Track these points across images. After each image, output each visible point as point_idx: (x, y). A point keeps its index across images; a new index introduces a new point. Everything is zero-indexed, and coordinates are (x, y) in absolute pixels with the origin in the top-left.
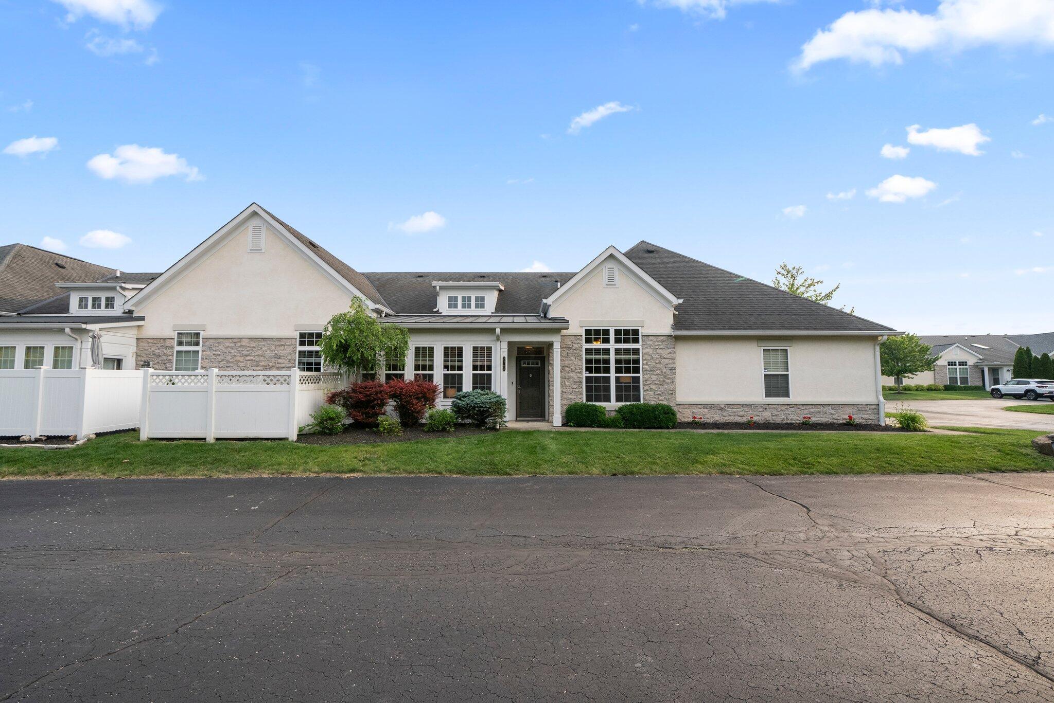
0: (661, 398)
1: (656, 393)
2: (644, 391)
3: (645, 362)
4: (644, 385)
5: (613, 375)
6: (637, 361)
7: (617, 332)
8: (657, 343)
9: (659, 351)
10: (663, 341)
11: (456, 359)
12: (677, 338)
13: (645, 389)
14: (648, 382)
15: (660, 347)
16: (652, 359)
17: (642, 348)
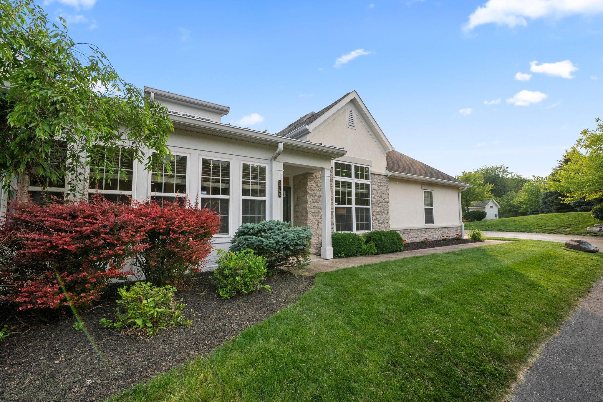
0: (382, 226)
1: (380, 222)
2: (373, 220)
3: (373, 196)
4: (373, 215)
5: (354, 206)
6: (368, 195)
7: (356, 168)
8: (379, 181)
9: (381, 188)
10: (382, 180)
11: (220, 178)
12: (391, 179)
13: (374, 219)
14: (375, 213)
15: (381, 184)
16: (377, 193)
17: (371, 184)
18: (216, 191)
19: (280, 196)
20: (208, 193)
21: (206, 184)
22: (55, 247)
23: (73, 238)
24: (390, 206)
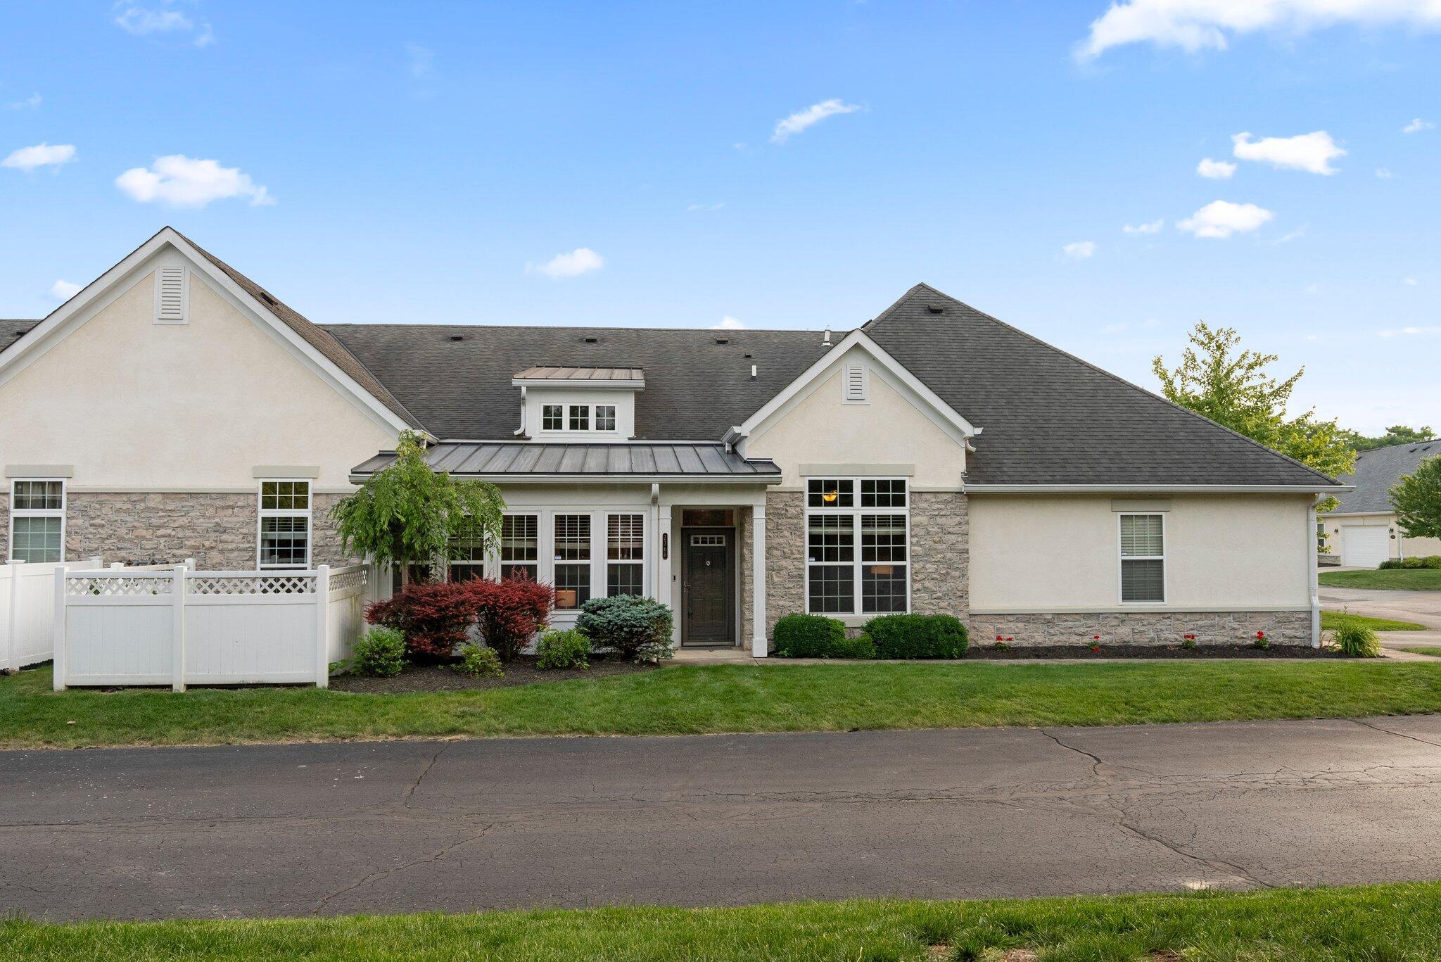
0: (942, 604)
1: (935, 596)
2: (913, 592)
3: (915, 540)
4: (913, 581)
5: (858, 563)
6: (900, 539)
7: (867, 485)
8: (936, 506)
9: (940, 520)
10: (946, 502)
11: (578, 537)
12: (972, 497)
13: (915, 588)
14: (921, 576)
15: (942, 513)
16: (928, 533)
17: (911, 515)
18: (572, 554)
19: (665, 557)
20: (563, 558)
21: (562, 546)
22: (427, 616)
23: (436, 610)
24: (971, 560)
